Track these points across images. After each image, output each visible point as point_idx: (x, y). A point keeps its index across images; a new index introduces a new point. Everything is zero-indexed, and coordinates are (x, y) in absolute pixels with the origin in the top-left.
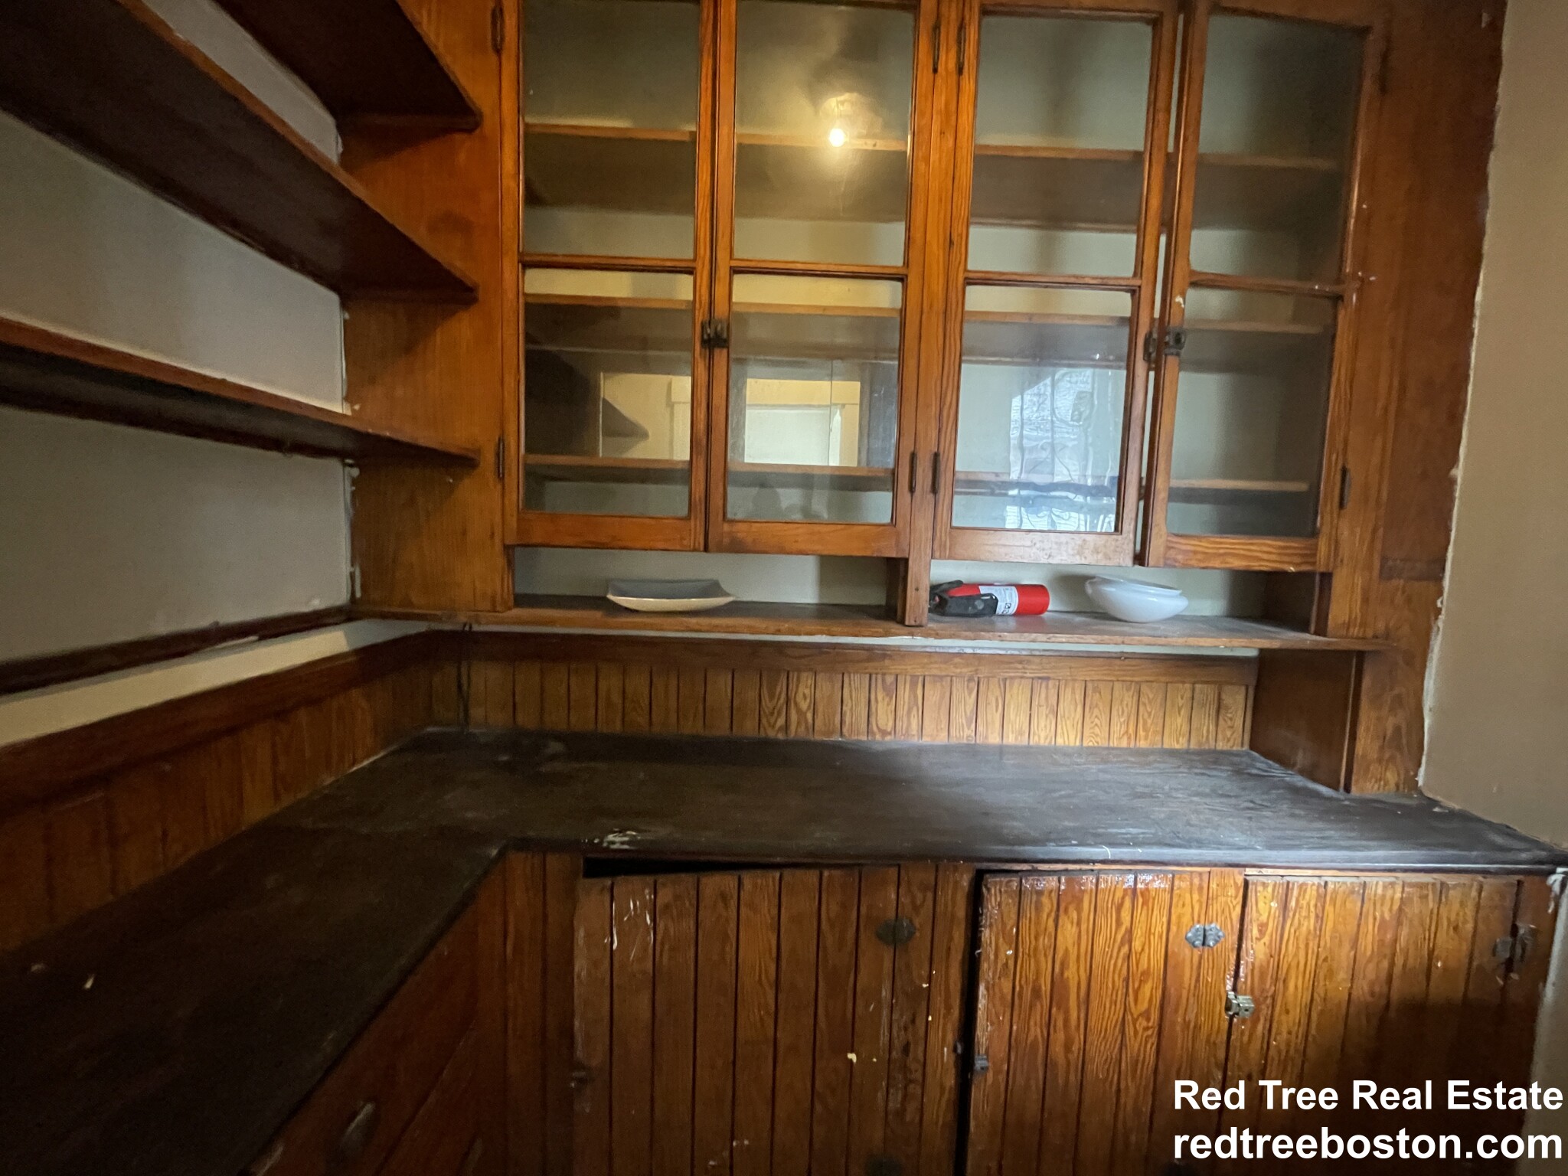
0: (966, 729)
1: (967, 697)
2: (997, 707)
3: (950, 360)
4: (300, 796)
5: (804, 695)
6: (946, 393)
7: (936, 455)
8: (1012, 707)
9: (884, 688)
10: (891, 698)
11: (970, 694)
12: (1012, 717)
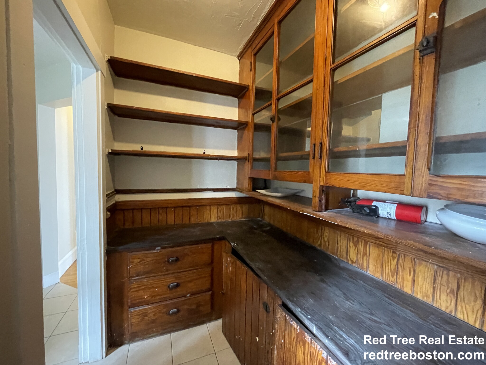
0: (391, 277)
1: (392, 261)
2: (410, 273)
3: (325, 104)
4: (223, 221)
5: (326, 235)
6: (324, 118)
7: (321, 144)
8: (420, 277)
9: (353, 243)
10: (356, 248)
11: (393, 260)
12: (420, 283)
